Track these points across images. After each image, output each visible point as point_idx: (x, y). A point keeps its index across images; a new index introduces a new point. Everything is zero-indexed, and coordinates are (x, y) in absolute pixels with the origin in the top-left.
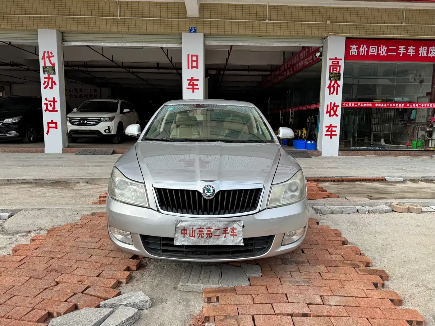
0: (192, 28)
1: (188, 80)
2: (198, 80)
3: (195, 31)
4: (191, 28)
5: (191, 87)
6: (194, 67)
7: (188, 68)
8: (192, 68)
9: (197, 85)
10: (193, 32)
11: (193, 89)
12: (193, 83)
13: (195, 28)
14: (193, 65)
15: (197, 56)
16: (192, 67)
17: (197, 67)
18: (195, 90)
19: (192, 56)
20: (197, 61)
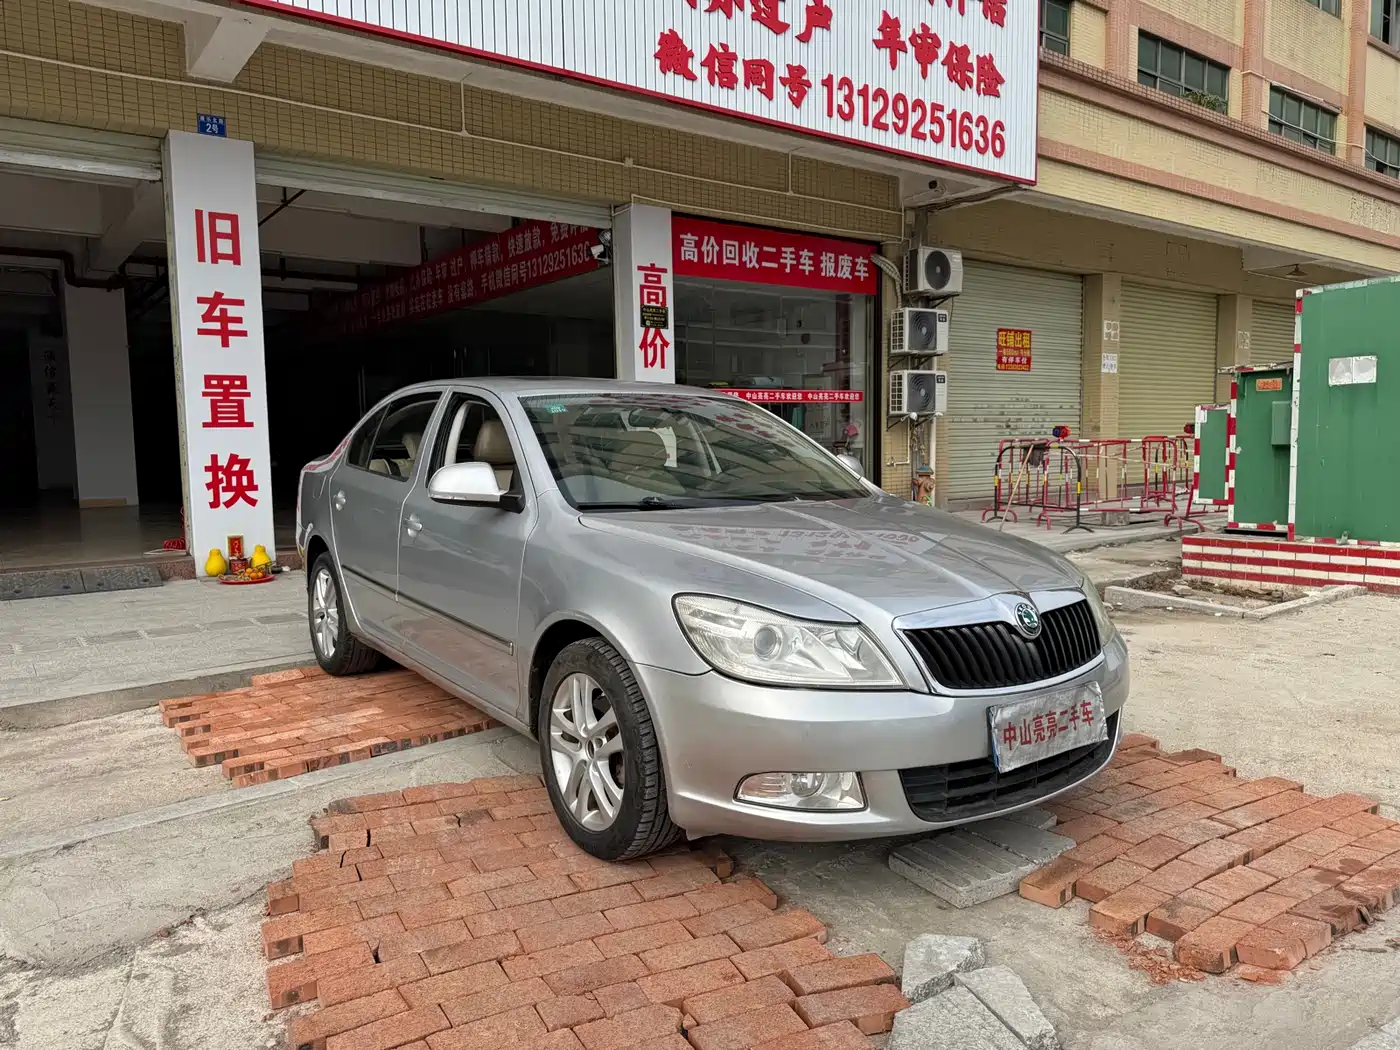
0: (209, 119)
1: (201, 300)
2: (240, 303)
3: (222, 132)
4: (202, 118)
5: (217, 326)
6: (225, 257)
7: (201, 258)
8: (214, 260)
9: (239, 320)
10: (213, 133)
11: (225, 335)
12: (223, 311)
13: (221, 121)
14: (220, 251)
15: (234, 219)
16: (216, 257)
17: (235, 257)
18: (232, 339)
19: (213, 216)
20: (234, 236)
